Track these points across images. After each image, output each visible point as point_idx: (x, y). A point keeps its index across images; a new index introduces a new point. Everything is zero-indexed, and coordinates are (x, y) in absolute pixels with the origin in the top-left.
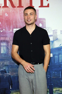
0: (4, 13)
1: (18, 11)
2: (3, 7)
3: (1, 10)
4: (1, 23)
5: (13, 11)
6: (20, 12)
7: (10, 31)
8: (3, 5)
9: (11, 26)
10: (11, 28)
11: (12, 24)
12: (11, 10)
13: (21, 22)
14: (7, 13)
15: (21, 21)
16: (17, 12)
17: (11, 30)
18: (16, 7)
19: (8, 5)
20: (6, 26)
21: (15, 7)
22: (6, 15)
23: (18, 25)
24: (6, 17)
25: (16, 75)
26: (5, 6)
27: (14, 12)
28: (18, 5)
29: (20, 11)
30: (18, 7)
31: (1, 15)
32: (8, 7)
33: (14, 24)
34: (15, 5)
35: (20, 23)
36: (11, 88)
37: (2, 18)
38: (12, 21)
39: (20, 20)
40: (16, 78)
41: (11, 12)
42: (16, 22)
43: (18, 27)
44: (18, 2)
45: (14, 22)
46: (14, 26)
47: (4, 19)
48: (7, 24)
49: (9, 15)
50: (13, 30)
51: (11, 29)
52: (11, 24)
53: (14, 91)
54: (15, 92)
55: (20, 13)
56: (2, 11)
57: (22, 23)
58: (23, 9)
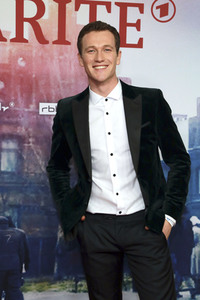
0: (13, 59)
1: (55, 54)
3: (8, 49)
4: (5, 84)
5: (40, 54)
6: (61, 57)
7: (28, 107)
8: (13, 35)
9: (34, 95)
10: (34, 100)
11: (37, 89)
12: (34, 51)
13: (63, 84)
14: (24, 59)
15: (61, 82)
16: (52, 58)
17: (32, 107)
18: (51, 43)
19: (26, 36)
20: (19, 95)
21: (47, 42)
22: (21, 63)
23: (53, 92)
24: (21, 71)
25: (40, 235)
26: (19, 38)
27: (42, 57)
28: (56, 38)
29: (61, 54)
30: (54, 43)
31: (7, 62)
32: (26, 41)
34: (47, 38)
35: (59, 87)
36: (24, 271)
37: (8, 71)
38: (37, 82)
39: (59, 78)
40: (41, 243)
41: (34, 55)
42: (48, 84)
43: (53, 97)
44: (55, 30)
45: (42, 83)
46: (42, 95)
47: (13, 74)
48: (22, 90)
49: (27, 65)
50: (38, 107)
51: (31, 103)
52: (34, 90)
53: (34, 279)
54: (36, 282)
55: (60, 61)
56: (11, 52)
57: (64, 88)
58: (69, 50)
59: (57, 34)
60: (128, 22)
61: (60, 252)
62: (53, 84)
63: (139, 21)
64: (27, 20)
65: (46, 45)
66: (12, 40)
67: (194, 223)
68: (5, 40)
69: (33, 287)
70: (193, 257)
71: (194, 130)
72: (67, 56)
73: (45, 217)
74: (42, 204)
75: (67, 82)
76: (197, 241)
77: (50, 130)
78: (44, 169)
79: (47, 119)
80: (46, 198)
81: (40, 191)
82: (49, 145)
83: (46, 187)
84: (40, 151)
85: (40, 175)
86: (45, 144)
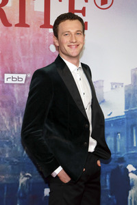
1: (17, 34)
5: (5, 35)
6: (22, 37)
15: (22, 57)
18: (13, 26)
21: (11, 25)
23: (16, 65)
25: (5, 181)
27: (6, 37)
28: (18, 22)
29: (22, 35)
30: (16, 25)
33: (6, 64)
34: (10, 22)
35: (20, 61)
39: (20, 54)
40: (6, 188)
42: (11, 59)
43: (16, 70)
44: (17, 15)
45: (6, 58)
46: (7, 68)
50: (3, 78)
52: (0, 63)
55: (21, 40)
57: (25, 62)
58: (28, 31)
59: (18, 18)
60: (75, 9)
61: (21, 195)
62: (15, 59)
63: (84, 8)
65: (9, 28)
67: (130, 171)
70: (129, 198)
71: (130, 95)
72: (27, 36)
73: (10, 166)
74: (7, 156)
75: (27, 57)
76: (133, 185)
77: (13, 96)
78: (8, 127)
79: (11, 87)
80: (10, 151)
81: (5, 145)
82: (13, 108)
83: (10, 141)
84: (6, 113)
85: (5, 132)
86: (9, 107)
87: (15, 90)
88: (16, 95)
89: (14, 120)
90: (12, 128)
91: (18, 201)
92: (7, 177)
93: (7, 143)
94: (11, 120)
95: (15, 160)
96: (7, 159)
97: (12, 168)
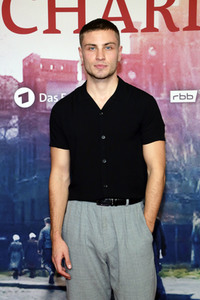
0: (144, 49)
1: (186, 40)
2: (142, 31)
3: (139, 39)
4: (137, 74)
5: (171, 42)
6: (192, 44)
7: (159, 96)
8: (144, 26)
9: (165, 83)
10: (165, 89)
11: (168, 78)
12: (164, 40)
13: (194, 71)
14: (155, 48)
15: (192, 69)
16: (183, 45)
17: (163, 95)
18: (181, 30)
19: (156, 25)
20: (150, 84)
21: (178, 29)
22: (152, 52)
23: (184, 79)
24: (152, 60)
25: (175, 222)
26: (150, 27)
27: (172, 45)
28: (186, 24)
29: (192, 40)
30: (185, 29)
31: (138, 52)
32: (157, 30)
33: (173, 79)
34: (177, 25)
35: (190, 73)
37: (139, 61)
38: (167, 70)
39: (190, 65)
40: (176, 230)
41: (164, 43)
42: (179, 72)
43: (184, 85)
44: (186, 16)
45: (172, 71)
46: (173, 84)
47: (144, 64)
48: (153, 78)
49: (157, 54)
50: (169, 96)
51: (162, 92)
52: (165, 78)
53: (171, 265)
54: (173, 268)
55: (191, 47)
56: (141, 42)
57: (195, 74)
59: (187, 21)
62: (183, 71)
64: (158, 9)
65: (177, 33)
66: (143, 31)
68: (136, 31)
69: (171, 272)
72: (198, 41)
73: (180, 205)
74: (176, 191)
75: (198, 69)
77: (182, 118)
78: (176, 157)
79: (178, 107)
80: (179, 186)
81: (173, 179)
82: (181, 133)
83: (180, 174)
84: (172, 140)
85: (173, 162)
86: (177, 132)
87: (184, 110)
88: (185, 117)
89: (184, 148)
90: (181, 158)
91: (193, 247)
92: (177, 216)
93: (176, 176)
94: (180, 148)
95: (186, 197)
96: (176, 196)
97: (183, 206)
